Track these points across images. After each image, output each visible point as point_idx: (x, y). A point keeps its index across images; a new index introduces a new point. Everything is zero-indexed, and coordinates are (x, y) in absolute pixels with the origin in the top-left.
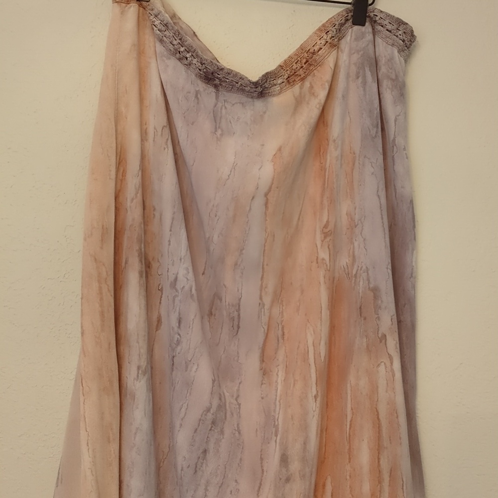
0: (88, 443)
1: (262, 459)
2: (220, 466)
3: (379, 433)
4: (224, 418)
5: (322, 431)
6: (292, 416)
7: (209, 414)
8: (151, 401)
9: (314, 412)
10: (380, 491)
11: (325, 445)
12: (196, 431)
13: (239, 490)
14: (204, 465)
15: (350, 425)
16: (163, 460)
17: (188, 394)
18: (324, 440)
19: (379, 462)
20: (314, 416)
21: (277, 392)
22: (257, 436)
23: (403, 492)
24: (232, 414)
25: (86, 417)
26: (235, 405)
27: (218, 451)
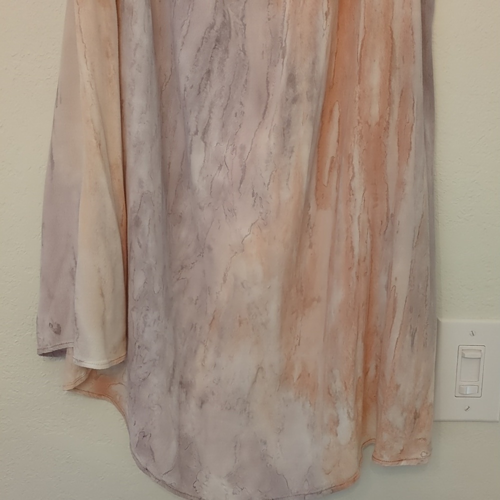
0: (85, 55)
1: (268, 82)
2: (224, 87)
3: (392, 54)
4: (228, 36)
5: (331, 53)
6: (301, 35)
7: (212, 31)
8: (151, 17)
9: (324, 30)
10: (389, 114)
11: (334, 70)
12: (199, 50)
13: (244, 113)
14: (208, 86)
15: (362, 45)
16: (165, 84)
17: (191, 9)
18: (333, 65)
19: (390, 84)
20: (324, 35)
21: (285, 12)
22: (263, 58)
23: (414, 113)
24: (237, 34)
25: (82, 27)
26: (241, 25)
27: (222, 71)
